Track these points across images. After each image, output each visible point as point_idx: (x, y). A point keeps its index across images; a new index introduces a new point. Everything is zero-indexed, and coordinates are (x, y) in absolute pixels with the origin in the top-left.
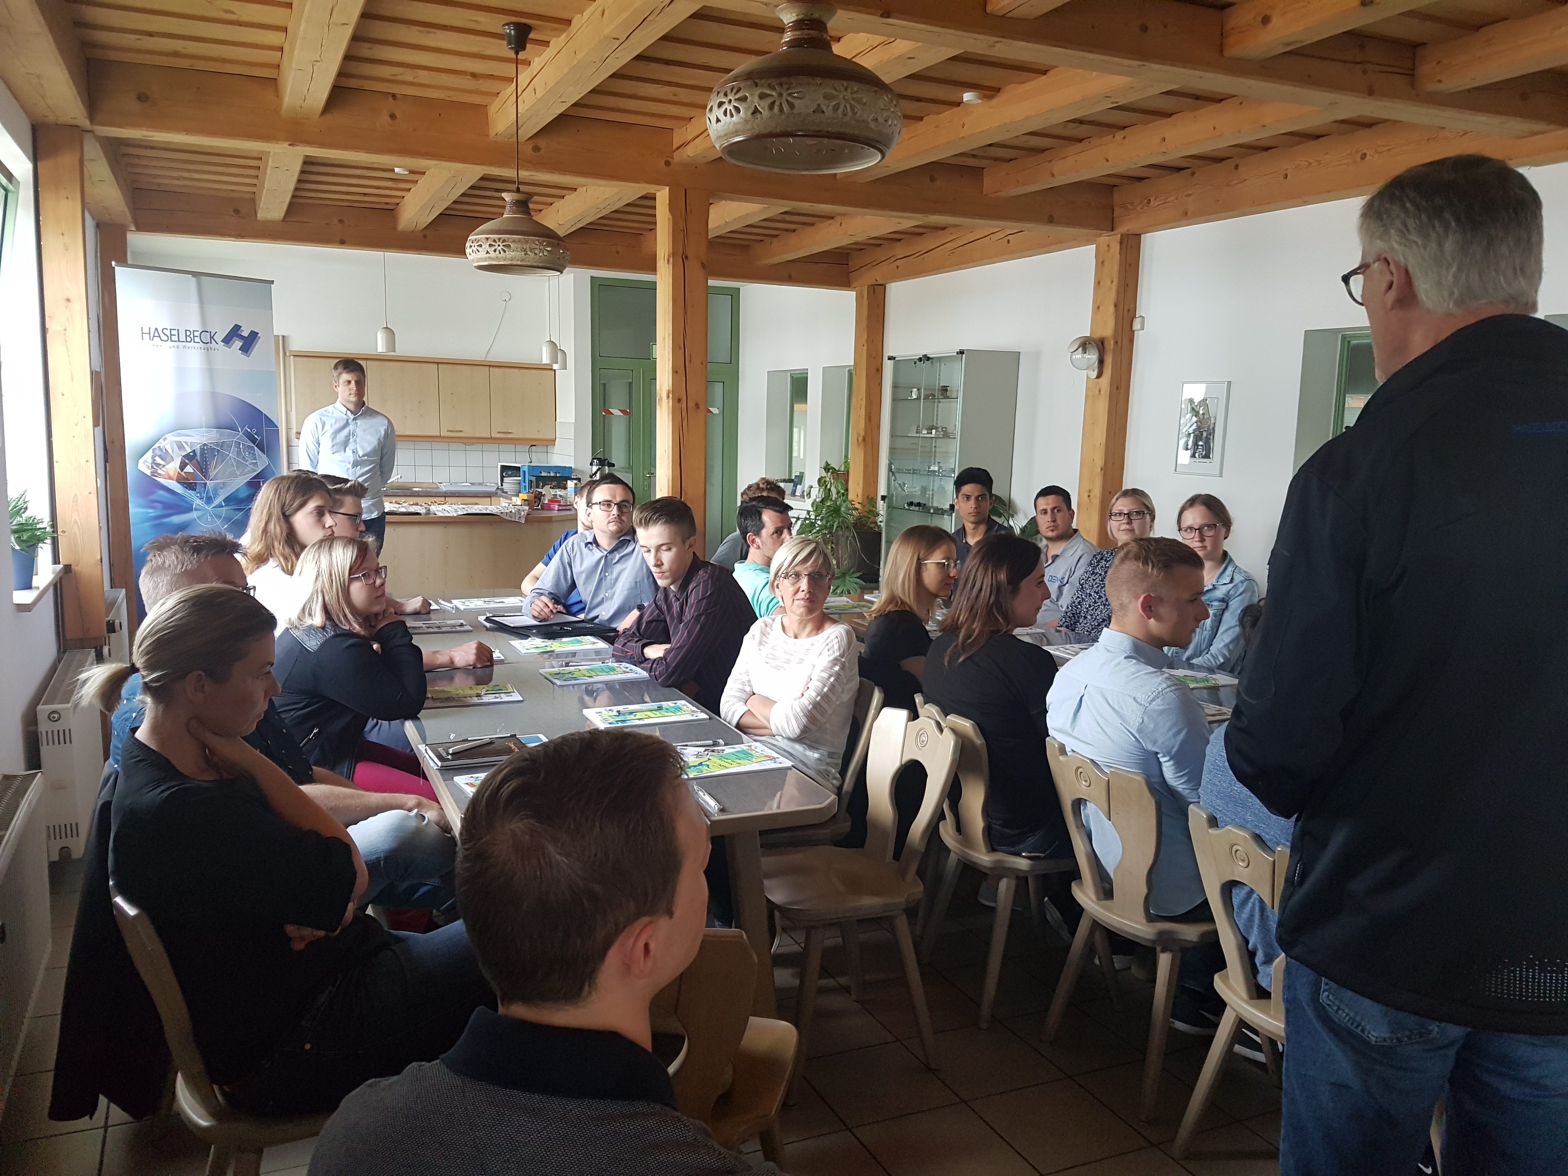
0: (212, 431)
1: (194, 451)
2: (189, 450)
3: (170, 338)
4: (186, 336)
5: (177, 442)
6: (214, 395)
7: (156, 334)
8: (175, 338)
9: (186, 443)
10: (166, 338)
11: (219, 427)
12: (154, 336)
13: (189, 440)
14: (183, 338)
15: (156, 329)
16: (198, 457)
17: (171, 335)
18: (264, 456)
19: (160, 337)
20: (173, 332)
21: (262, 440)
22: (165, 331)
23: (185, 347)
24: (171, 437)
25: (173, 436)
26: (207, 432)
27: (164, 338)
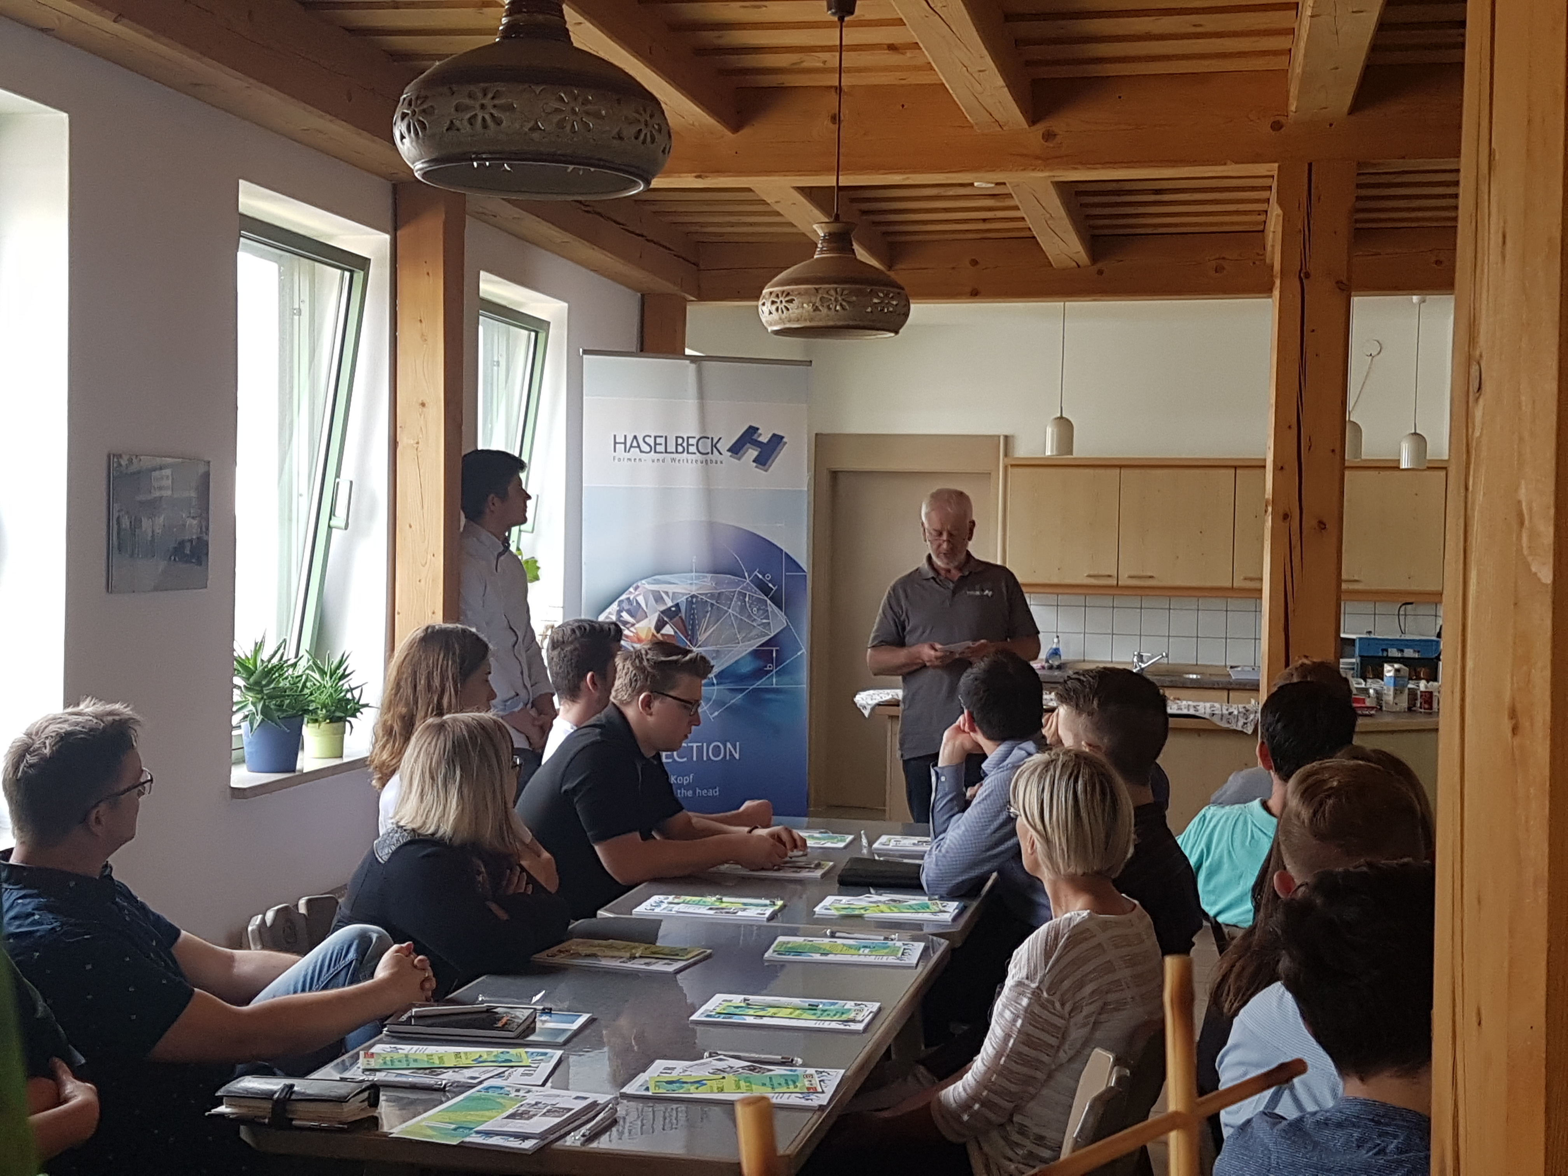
0: (705, 577)
1: (677, 605)
2: (670, 604)
3: (653, 449)
4: (677, 445)
5: (653, 592)
6: (712, 527)
7: (635, 444)
8: (661, 448)
9: (667, 593)
10: (648, 449)
11: (716, 571)
12: (631, 446)
13: (671, 589)
14: (671, 448)
15: (635, 437)
16: (683, 614)
17: (656, 444)
18: (781, 615)
19: (639, 446)
20: (659, 440)
21: (779, 590)
22: (647, 439)
23: (673, 460)
24: (647, 585)
25: (649, 583)
26: (697, 578)
27: (646, 448)
